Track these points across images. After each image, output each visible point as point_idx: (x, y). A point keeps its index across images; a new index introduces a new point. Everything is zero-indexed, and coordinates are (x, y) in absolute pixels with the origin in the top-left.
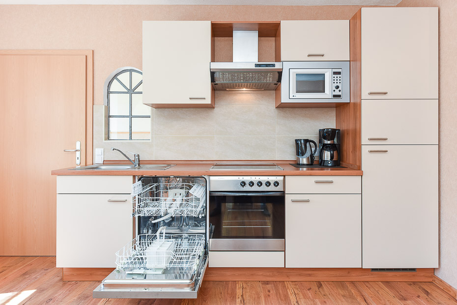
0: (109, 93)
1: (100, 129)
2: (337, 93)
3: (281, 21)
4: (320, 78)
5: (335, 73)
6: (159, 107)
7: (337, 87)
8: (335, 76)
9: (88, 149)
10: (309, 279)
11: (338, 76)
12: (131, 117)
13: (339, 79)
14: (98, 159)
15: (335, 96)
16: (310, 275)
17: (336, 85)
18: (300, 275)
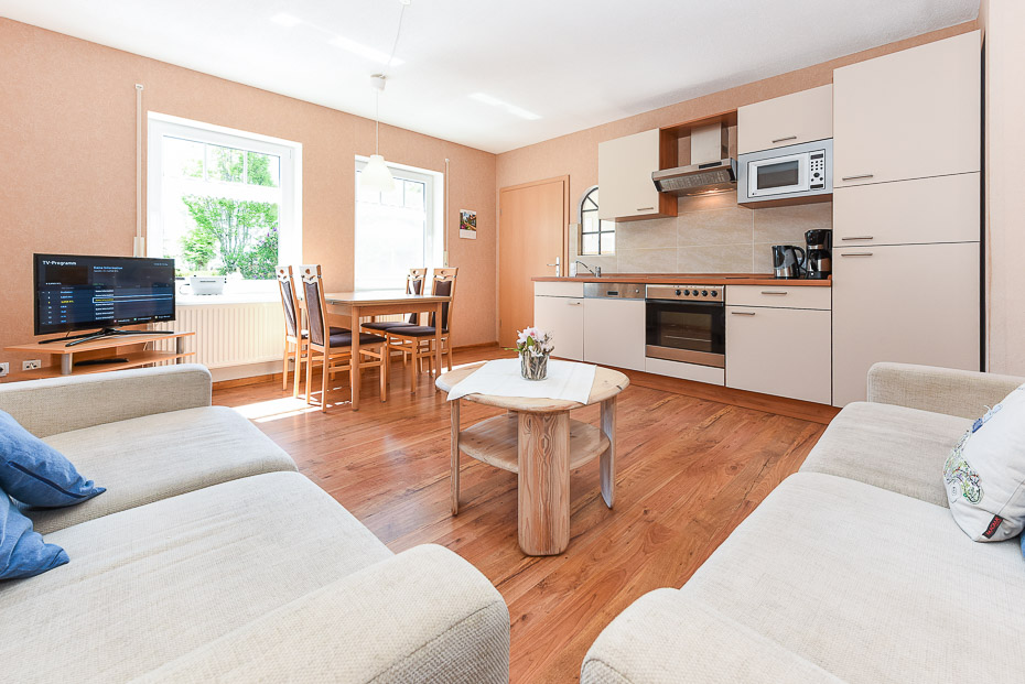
0: (582, 212)
1: (574, 245)
2: (817, 181)
3: (739, 109)
4: (792, 167)
5: (813, 157)
6: (621, 220)
7: (816, 175)
8: (814, 161)
9: (564, 265)
10: (761, 408)
11: (819, 160)
12: (600, 232)
13: (819, 163)
14: (572, 274)
15: (812, 187)
16: (763, 404)
17: (815, 172)
18: (749, 401)
